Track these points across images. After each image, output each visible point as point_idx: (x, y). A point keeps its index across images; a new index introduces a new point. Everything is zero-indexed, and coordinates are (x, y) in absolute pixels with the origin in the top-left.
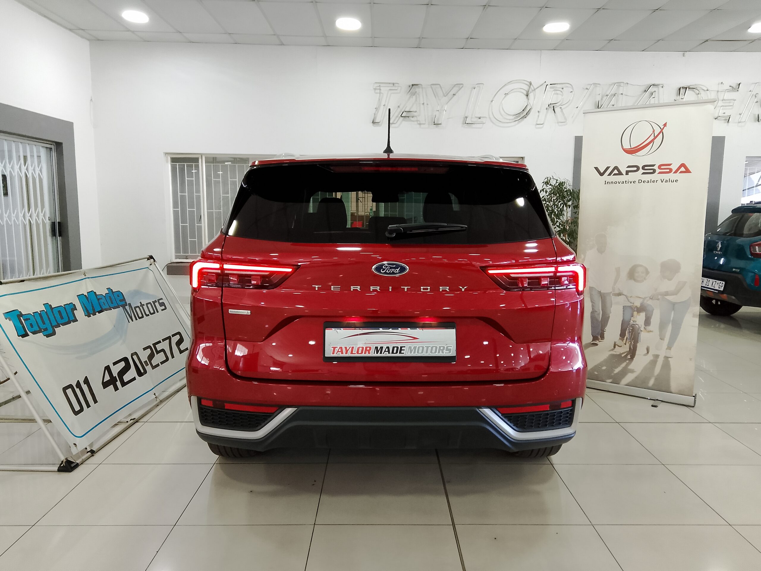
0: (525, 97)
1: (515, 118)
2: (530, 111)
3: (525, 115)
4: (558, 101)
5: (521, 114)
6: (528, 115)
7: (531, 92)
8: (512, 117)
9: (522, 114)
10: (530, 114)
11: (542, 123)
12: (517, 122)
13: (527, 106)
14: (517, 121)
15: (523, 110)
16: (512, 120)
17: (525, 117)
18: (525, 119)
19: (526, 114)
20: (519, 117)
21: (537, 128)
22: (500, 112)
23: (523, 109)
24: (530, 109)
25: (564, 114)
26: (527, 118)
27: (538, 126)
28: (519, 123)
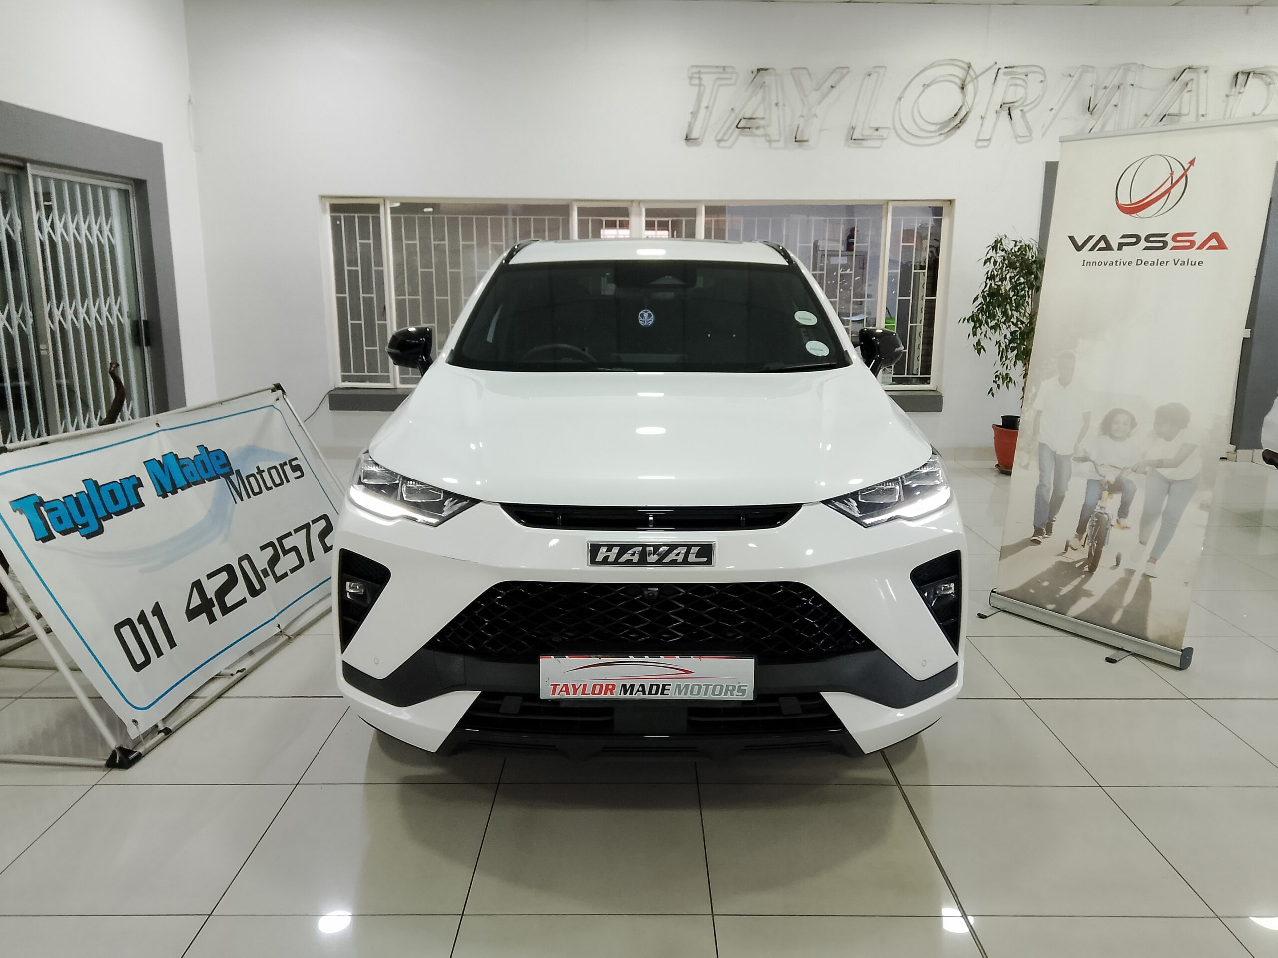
0: (959, 90)
1: (939, 129)
2: (967, 116)
3: (958, 124)
4: (1019, 99)
5: (950, 123)
6: (963, 124)
7: (970, 82)
8: (934, 128)
9: (953, 122)
10: (966, 122)
11: (988, 138)
12: (942, 136)
13: (961, 107)
14: (943, 133)
15: (955, 116)
16: (935, 132)
17: (957, 127)
18: (958, 131)
19: (960, 122)
20: (947, 127)
21: (978, 147)
22: (913, 117)
23: (955, 113)
24: (967, 113)
25: (1026, 121)
26: (962, 128)
27: (980, 144)
28: (946, 138)
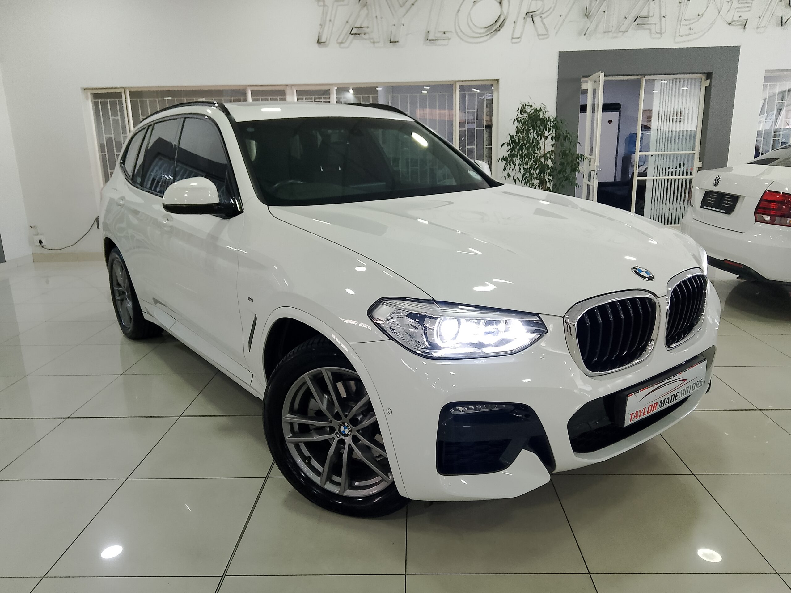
0: (498, 4)
1: (486, 32)
2: (504, 21)
3: (498, 27)
4: (538, 9)
5: (493, 27)
6: (502, 27)
8: (483, 31)
9: (495, 26)
10: (504, 26)
11: (519, 37)
12: (489, 36)
13: (500, 15)
14: (488, 34)
15: (496, 22)
16: (483, 33)
17: (498, 29)
18: (499, 32)
19: (500, 26)
20: (491, 30)
21: (513, 43)
22: (468, 24)
23: (496, 20)
25: (544, 24)
26: (501, 30)
27: (514, 41)
28: (491, 37)
